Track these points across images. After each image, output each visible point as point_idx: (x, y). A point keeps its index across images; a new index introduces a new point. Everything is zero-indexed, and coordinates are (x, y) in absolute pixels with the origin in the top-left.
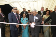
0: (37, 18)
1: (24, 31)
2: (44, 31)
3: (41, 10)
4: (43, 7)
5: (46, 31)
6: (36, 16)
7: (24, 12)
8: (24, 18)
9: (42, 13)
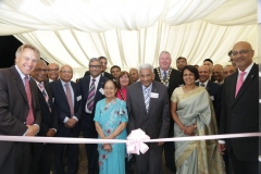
1: (104, 161)
2: (177, 158)
5: (186, 162)
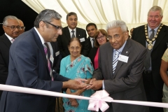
3: (149, 21)
4: (158, 9)
7: (70, 30)
8: (75, 57)
9: (153, 35)
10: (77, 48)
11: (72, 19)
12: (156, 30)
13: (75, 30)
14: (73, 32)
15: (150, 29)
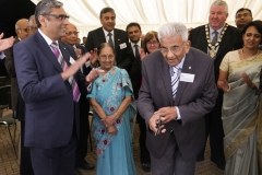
0: (189, 78)
1: (106, 148)
6: (181, 65)
7: (106, 33)
8: (107, 70)
9: (215, 39)
10: (110, 56)
11: (107, 18)
12: (219, 31)
13: (112, 32)
14: (110, 35)
15: (212, 31)
